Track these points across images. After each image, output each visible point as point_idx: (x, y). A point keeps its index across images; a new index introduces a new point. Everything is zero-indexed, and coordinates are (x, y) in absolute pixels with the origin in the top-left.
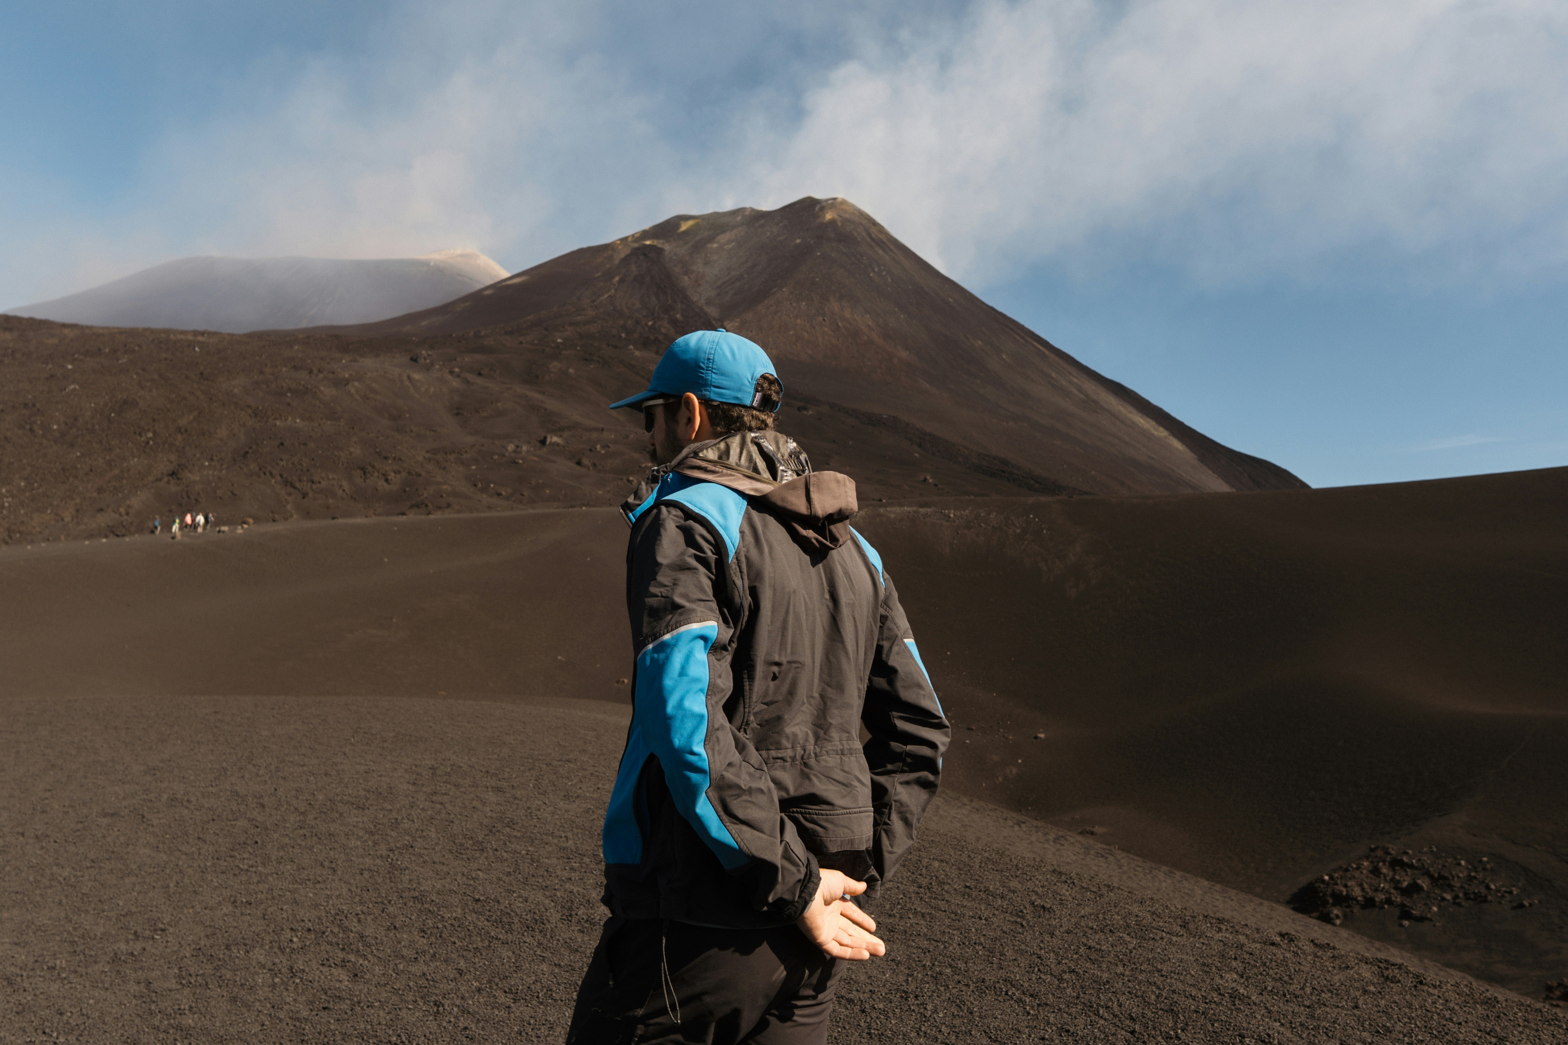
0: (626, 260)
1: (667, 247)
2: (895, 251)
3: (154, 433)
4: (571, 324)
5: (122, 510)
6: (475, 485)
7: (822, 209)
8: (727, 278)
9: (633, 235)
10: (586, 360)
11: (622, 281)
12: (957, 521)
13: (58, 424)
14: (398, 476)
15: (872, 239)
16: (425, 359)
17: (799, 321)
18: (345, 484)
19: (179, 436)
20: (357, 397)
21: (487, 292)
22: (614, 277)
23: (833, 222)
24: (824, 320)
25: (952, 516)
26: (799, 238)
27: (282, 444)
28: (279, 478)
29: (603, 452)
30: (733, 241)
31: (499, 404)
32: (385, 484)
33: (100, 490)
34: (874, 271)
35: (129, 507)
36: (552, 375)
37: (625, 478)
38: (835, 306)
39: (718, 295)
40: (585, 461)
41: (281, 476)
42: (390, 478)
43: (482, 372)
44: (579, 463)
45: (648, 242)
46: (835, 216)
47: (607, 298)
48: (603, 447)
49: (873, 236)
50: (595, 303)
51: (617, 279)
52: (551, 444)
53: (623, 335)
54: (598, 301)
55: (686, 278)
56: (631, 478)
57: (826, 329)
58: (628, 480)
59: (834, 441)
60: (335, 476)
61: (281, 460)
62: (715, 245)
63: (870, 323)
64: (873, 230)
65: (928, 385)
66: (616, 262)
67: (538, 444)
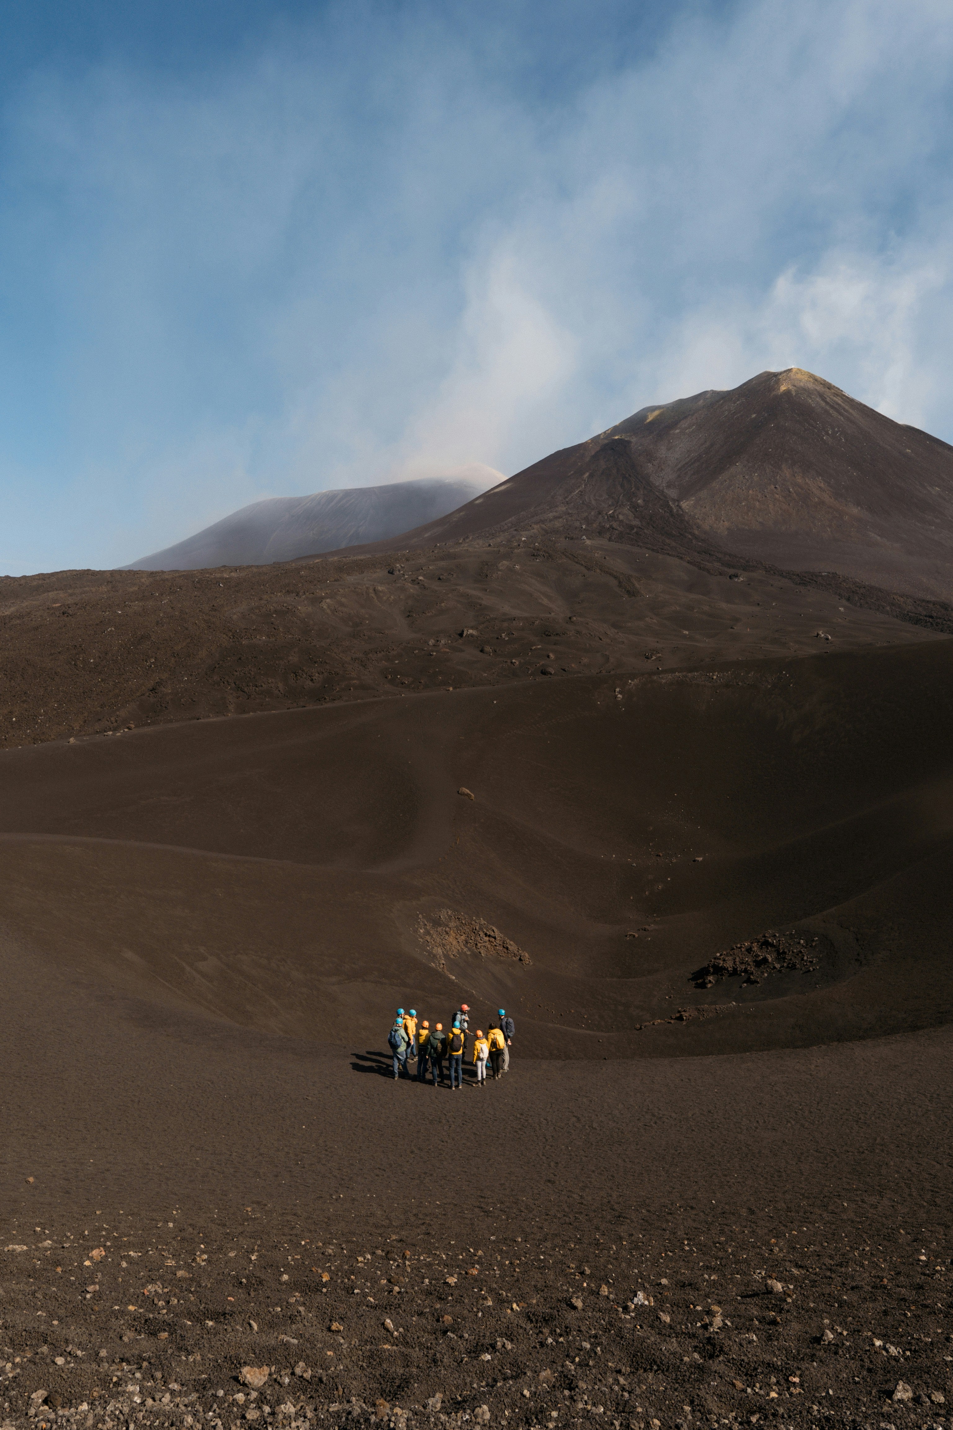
0: (596, 457)
1: (634, 440)
2: (851, 411)
3: (156, 659)
4: (536, 523)
5: (113, 719)
6: (386, 677)
7: (778, 382)
8: (687, 460)
9: (605, 432)
10: (534, 555)
11: (591, 476)
12: (719, 681)
13: (94, 659)
14: (321, 676)
15: (827, 403)
16: (399, 571)
17: (751, 492)
18: (281, 685)
19: (173, 659)
20: (328, 611)
21: (477, 502)
22: (584, 473)
23: (788, 393)
24: (776, 487)
25: (715, 677)
26: (755, 413)
27: (240, 659)
28: (233, 685)
29: (507, 639)
30: (693, 425)
31: (443, 604)
32: (310, 683)
33: (102, 706)
34: (828, 434)
35: (118, 716)
36: (499, 573)
37: (509, 661)
38: (787, 472)
39: (679, 476)
40: (488, 649)
41: (235, 683)
42: (314, 678)
43: (441, 577)
44: (482, 651)
45: (616, 438)
46: (791, 387)
47: (578, 493)
48: (508, 635)
49: (828, 400)
50: (567, 500)
51: (587, 474)
52: (468, 636)
53: (584, 527)
54: (570, 497)
55: (650, 465)
56: (514, 661)
57: (777, 496)
58: (512, 663)
59: (758, 604)
60: (273, 680)
61: (236, 671)
62: (677, 431)
63: (822, 485)
64: (828, 393)
65: (879, 538)
66: (588, 459)
67: (458, 637)
